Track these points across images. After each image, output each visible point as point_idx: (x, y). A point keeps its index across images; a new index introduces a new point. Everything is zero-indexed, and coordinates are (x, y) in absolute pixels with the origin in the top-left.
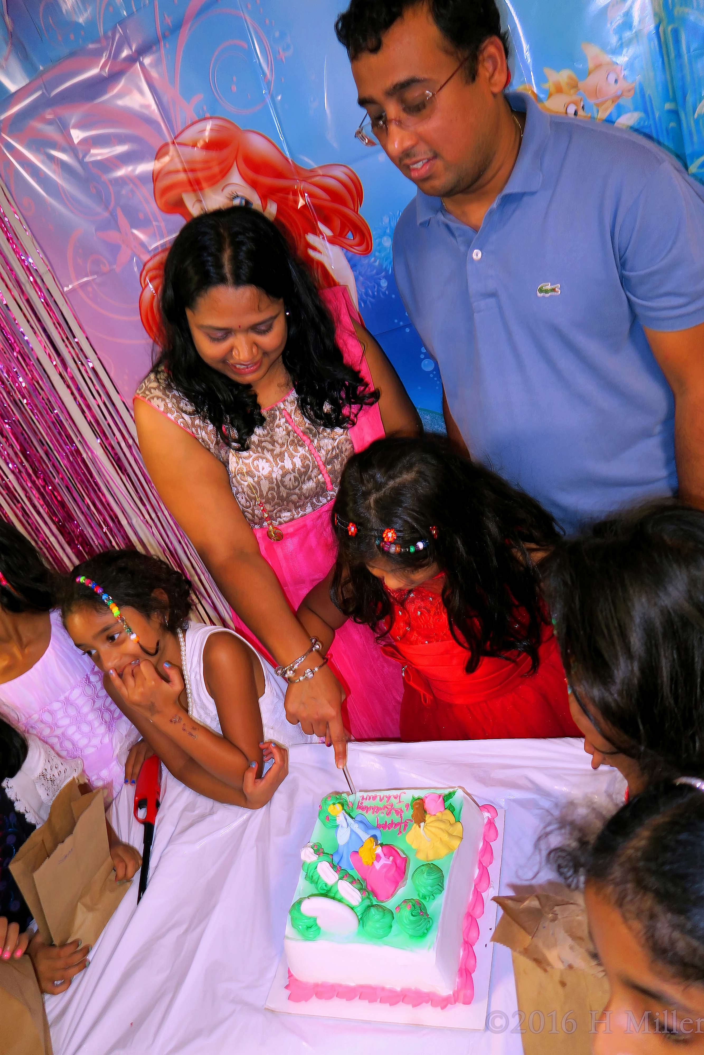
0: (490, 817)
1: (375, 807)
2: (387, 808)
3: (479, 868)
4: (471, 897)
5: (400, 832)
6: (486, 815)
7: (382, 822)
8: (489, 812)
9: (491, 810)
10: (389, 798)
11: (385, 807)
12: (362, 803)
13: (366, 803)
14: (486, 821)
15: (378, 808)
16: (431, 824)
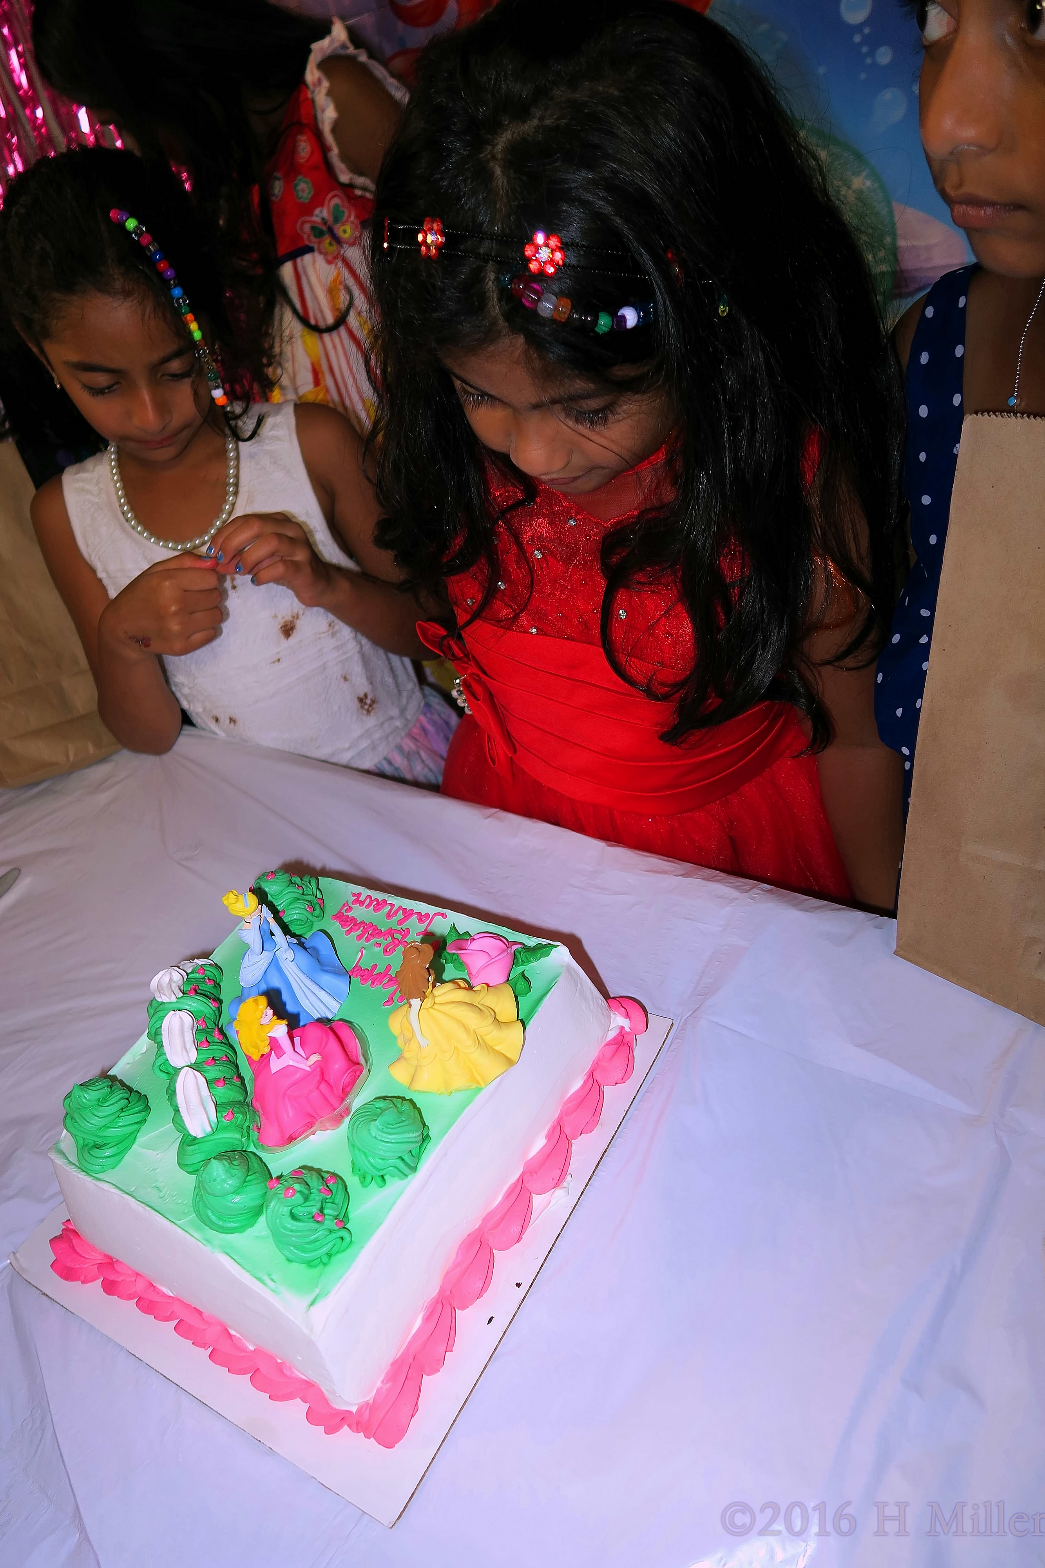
0: (627, 1029)
1: (371, 925)
2: (393, 937)
3: (549, 1137)
4: (500, 1198)
5: (390, 1000)
6: (619, 1021)
7: (366, 964)
8: (627, 1016)
9: (638, 1014)
10: (408, 914)
11: (390, 932)
12: (350, 909)
13: (359, 913)
14: (612, 1035)
15: (375, 928)
16: (446, 1008)
